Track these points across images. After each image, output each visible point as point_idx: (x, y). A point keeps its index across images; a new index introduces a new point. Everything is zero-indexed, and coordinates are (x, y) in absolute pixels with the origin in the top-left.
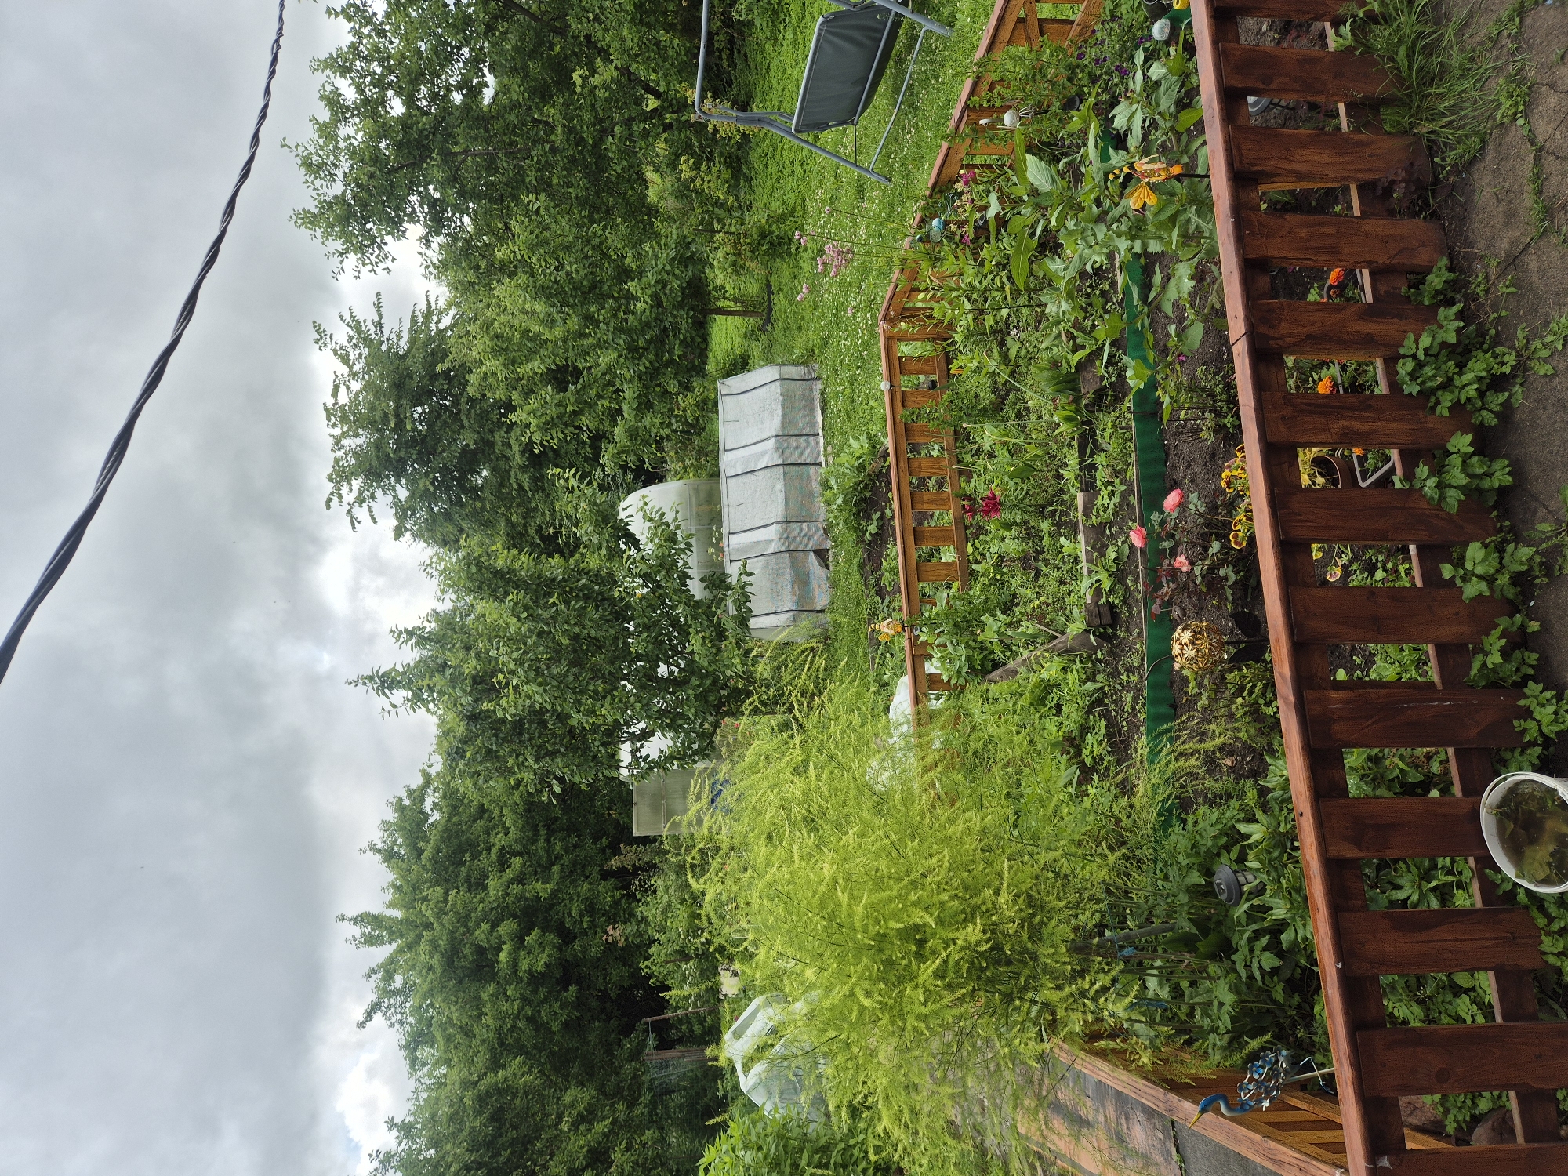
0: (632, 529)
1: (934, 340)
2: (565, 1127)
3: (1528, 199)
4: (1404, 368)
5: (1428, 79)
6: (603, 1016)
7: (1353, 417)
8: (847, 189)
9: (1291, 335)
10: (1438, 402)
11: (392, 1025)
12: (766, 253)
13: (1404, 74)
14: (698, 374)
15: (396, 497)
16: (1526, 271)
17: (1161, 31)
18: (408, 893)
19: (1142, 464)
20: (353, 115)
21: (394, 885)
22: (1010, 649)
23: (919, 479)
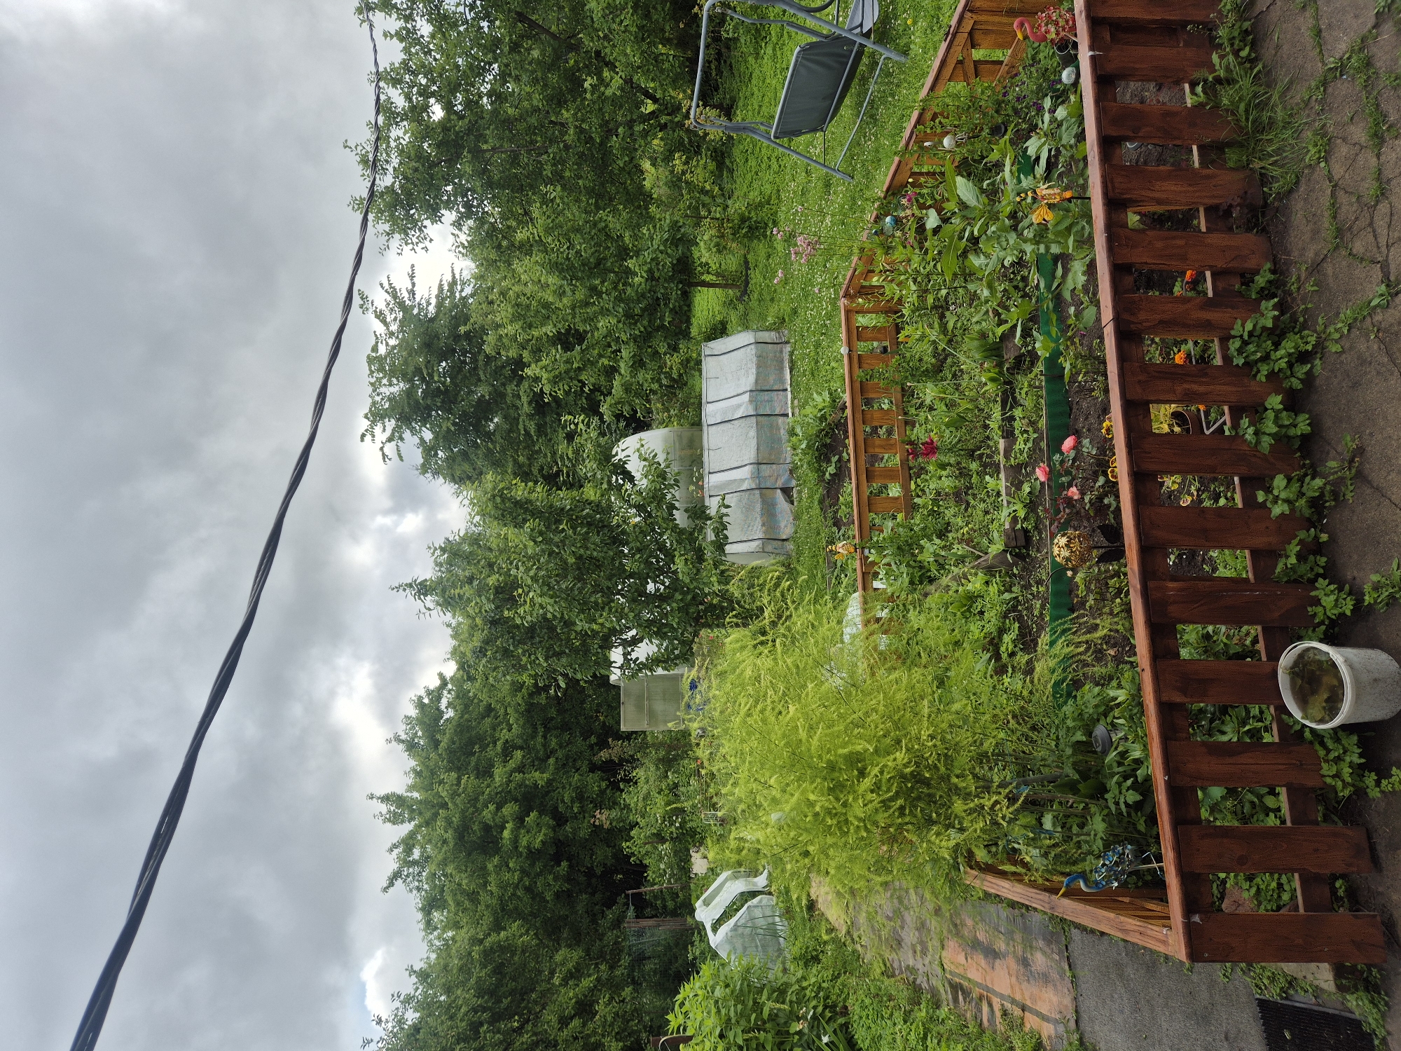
0: (629, 467)
1: (886, 313)
2: (556, 981)
3: (1326, 222)
4: (1234, 345)
5: (1260, 128)
6: (590, 890)
7: (1195, 382)
8: (816, 184)
9: (1147, 320)
10: (1258, 371)
11: (411, 891)
12: (745, 236)
13: (1243, 124)
14: (684, 337)
15: (422, 439)
16: (1324, 275)
17: (1069, 75)
18: (426, 777)
19: (1050, 416)
20: (402, 120)
21: (414, 770)
22: (944, 568)
23: (872, 428)
